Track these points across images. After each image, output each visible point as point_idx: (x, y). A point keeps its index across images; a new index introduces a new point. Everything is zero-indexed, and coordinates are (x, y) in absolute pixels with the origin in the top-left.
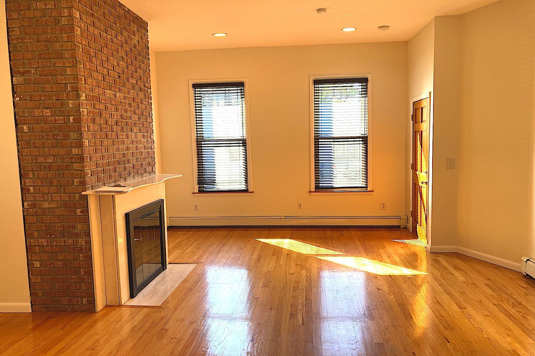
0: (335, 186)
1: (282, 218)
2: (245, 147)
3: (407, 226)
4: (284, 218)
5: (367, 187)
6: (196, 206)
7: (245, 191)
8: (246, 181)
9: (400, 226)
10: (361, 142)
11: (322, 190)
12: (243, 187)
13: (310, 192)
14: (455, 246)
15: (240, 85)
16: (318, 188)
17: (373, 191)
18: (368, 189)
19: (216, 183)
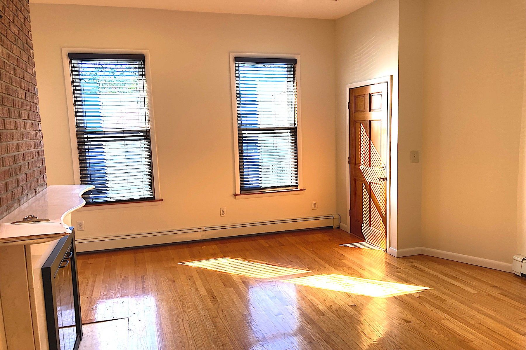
0: (263, 186)
1: (202, 230)
2: (148, 141)
3: (339, 226)
4: (204, 229)
5: (297, 186)
6: (80, 225)
7: (151, 199)
8: (152, 186)
9: (333, 226)
10: (290, 134)
11: (248, 192)
12: (147, 194)
13: (235, 195)
14: (420, 248)
15: (139, 58)
16: (245, 190)
17: (305, 190)
18: (299, 188)
19: (108, 190)
